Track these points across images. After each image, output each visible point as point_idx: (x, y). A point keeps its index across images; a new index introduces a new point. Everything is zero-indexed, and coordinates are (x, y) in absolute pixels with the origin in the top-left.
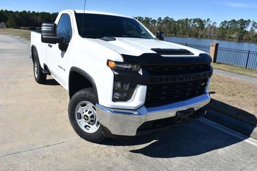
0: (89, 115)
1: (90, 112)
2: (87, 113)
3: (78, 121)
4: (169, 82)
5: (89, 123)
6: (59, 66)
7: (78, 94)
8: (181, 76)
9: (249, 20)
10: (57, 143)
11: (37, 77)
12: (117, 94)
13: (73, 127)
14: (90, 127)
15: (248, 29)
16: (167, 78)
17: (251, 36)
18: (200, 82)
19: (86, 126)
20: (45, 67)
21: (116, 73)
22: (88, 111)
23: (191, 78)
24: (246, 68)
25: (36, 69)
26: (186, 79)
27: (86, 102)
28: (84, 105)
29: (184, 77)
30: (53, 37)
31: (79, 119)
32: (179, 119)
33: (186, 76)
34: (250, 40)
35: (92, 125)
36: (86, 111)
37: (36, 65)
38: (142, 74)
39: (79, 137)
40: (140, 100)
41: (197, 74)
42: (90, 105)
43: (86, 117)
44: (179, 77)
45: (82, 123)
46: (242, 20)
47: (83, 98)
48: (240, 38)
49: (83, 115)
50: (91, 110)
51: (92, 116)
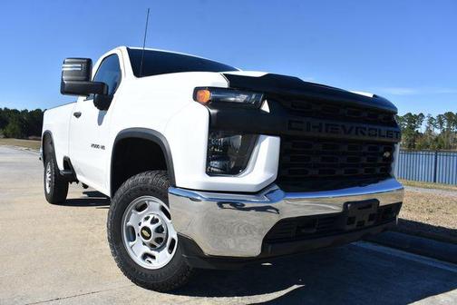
0: (153, 227)
1: (154, 221)
2: (147, 224)
3: (128, 244)
4: (323, 135)
5: (152, 246)
6: (93, 145)
7: (129, 182)
8: (348, 126)
9: (421, 114)
10: (79, 293)
11: (48, 191)
12: (215, 164)
13: (117, 260)
14: (154, 257)
15: (422, 129)
16: (321, 124)
17: (428, 141)
18: (382, 149)
19: (145, 256)
20: (67, 162)
21: (214, 111)
22: (150, 219)
23: (366, 133)
24: (435, 181)
25: (48, 175)
26: (357, 134)
27: (145, 199)
28: (142, 207)
29: (352, 128)
30: (85, 83)
31: (129, 240)
32: (351, 221)
33: (357, 128)
34: (428, 146)
35: (159, 250)
36: (147, 219)
37: (49, 170)
38: (268, 111)
39: (129, 282)
40: (266, 169)
41: (376, 127)
42: (155, 204)
43: (145, 232)
44: (343, 126)
45: (137, 249)
46: (410, 114)
47: (141, 189)
48: (410, 145)
49: (138, 230)
50: (156, 217)
51: (160, 230)
